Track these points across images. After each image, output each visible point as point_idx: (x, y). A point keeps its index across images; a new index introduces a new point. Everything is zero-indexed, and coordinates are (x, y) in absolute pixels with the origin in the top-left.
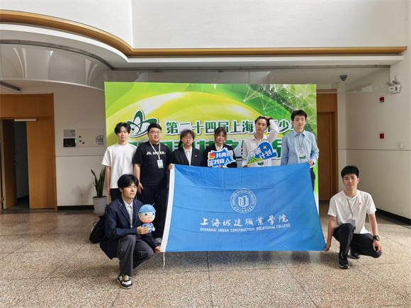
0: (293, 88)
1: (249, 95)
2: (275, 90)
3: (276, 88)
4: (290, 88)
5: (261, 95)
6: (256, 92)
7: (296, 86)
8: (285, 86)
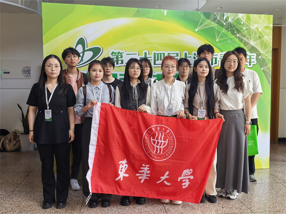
0: (249, 19)
1: (201, 24)
2: (230, 20)
3: (231, 17)
4: (245, 18)
5: (214, 25)
6: (209, 21)
7: (252, 15)
8: (240, 15)
